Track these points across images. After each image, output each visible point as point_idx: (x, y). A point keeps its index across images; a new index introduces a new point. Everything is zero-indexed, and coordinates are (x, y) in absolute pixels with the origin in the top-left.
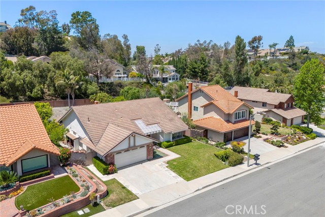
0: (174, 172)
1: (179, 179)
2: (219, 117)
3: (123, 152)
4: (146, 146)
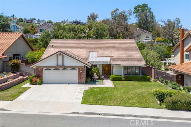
3: (52, 69)
4: (77, 69)
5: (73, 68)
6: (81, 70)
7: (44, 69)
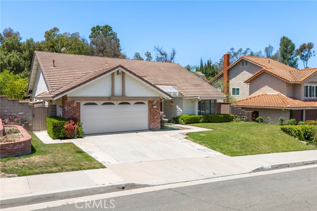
0: (200, 144)
1: (210, 153)
2: (276, 93)
3: (99, 103)
4: (146, 102)
5: (139, 102)
6: (155, 105)
7: (82, 103)
